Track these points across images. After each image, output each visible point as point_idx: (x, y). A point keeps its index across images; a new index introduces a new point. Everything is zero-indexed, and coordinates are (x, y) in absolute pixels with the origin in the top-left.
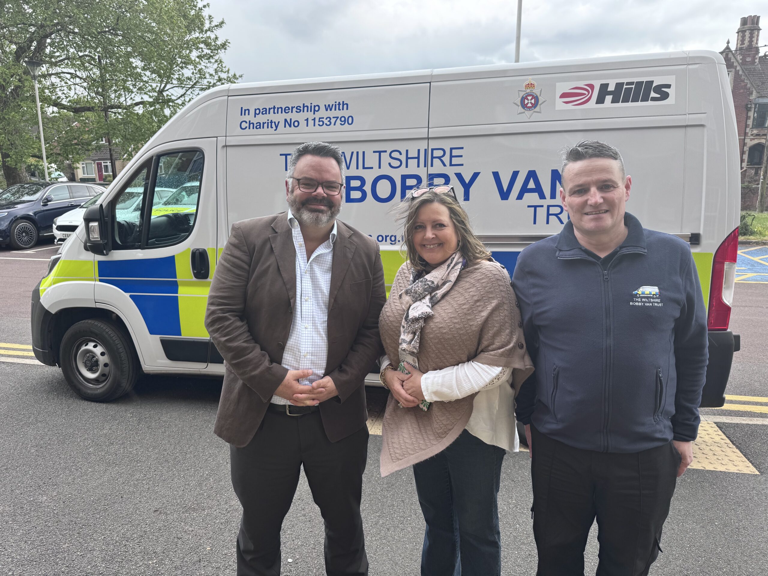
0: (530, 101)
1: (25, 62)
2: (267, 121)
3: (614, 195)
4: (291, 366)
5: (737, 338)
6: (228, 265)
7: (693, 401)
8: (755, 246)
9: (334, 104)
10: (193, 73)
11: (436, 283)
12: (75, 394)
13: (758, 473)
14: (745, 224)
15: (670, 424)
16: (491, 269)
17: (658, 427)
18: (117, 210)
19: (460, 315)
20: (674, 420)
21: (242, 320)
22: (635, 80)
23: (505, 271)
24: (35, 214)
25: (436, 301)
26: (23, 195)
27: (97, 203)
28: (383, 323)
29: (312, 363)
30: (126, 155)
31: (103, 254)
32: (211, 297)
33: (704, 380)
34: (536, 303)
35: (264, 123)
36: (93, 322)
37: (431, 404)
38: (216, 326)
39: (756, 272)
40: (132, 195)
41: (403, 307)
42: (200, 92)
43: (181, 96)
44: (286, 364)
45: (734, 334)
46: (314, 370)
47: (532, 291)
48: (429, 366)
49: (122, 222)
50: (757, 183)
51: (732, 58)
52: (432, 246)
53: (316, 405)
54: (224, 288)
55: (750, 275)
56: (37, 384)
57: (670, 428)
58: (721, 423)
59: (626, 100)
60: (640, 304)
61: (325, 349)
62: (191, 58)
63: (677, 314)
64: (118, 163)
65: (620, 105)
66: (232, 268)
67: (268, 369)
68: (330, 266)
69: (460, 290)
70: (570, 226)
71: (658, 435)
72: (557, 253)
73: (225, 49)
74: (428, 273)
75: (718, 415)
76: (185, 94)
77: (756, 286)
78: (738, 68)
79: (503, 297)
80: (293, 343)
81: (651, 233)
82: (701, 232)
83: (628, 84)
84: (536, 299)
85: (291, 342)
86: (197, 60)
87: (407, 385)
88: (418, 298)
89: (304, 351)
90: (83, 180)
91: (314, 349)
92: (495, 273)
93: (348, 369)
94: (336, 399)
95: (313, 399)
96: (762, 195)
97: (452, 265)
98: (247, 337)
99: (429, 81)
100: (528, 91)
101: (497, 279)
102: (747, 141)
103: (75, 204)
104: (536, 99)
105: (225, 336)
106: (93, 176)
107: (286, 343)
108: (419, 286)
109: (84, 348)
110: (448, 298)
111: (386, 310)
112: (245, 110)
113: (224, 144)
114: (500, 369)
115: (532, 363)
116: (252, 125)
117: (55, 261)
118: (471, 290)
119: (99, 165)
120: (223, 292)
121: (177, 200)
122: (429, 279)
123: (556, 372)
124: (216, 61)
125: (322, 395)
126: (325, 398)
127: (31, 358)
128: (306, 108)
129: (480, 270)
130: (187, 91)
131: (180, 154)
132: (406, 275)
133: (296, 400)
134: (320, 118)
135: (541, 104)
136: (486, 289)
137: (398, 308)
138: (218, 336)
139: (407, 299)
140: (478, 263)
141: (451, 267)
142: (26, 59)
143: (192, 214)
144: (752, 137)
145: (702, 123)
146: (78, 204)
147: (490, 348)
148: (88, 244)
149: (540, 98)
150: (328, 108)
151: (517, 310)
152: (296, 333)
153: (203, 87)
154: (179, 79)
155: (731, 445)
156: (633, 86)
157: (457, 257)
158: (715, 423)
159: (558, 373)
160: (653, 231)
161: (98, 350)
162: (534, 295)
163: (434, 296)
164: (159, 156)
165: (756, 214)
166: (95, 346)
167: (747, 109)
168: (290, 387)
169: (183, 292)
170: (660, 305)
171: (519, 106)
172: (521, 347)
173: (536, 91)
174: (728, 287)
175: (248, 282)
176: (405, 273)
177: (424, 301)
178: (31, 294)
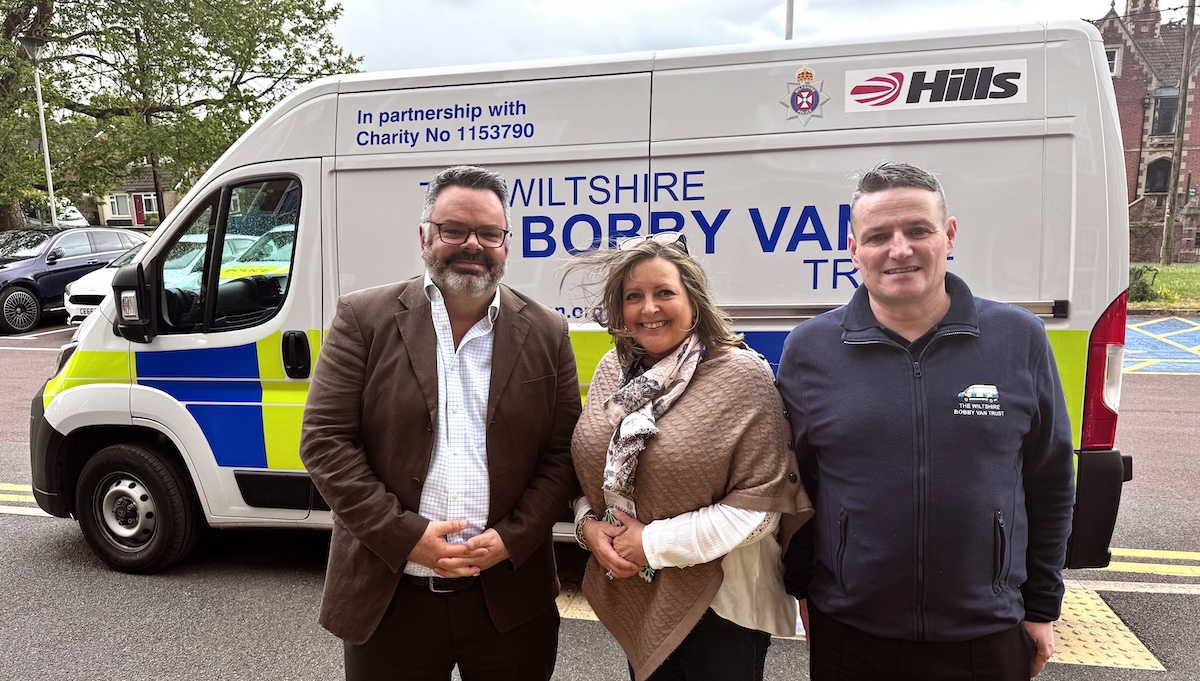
0: (805, 100)
1: (20, 39)
2: (399, 133)
3: (928, 244)
4: (433, 514)
5: (1128, 461)
6: (333, 362)
7: (1053, 560)
8: (1158, 318)
9: (504, 105)
10: (285, 56)
11: (660, 384)
12: (100, 561)
13: (1163, 669)
14: (1142, 283)
15: (1019, 595)
16: (745, 361)
17: (1000, 601)
18: (165, 271)
19: (700, 433)
20: (1025, 589)
21: (356, 445)
22: (966, 66)
23: (765, 363)
24: (36, 277)
25: (661, 412)
26: (17, 248)
27: (133, 261)
28: (578, 448)
29: (467, 508)
30: (179, 184)
31: (144, 342)
32: (308, 412)
33: (1069, 528)
34: (814, 412)
35: (394, 136)
36: (128, 448)
37: (657, 572)
38: (316, 457)
39: (1159, 358)
40: (188, 246)
41: (611, 421)
42: (297, 86)
43: (267, 92)
44: (425, 512)
45: (1123, 454)
46: (470, 519)
47: (807, 394)
48: (654, 513)
49: (174, 291)
50: (1161, 219)
51: (1120, 27)
52: (654, 326)
53: (475, 575)
54: (328, 397)
55: (1151, 362)
56: (40, 547)
57: (1019, 601)
58: (1107, 592)
59: (951, 97)
60: (969, 413)
61: (486, 486)
62: (282, 33)
63: (1026, 428)
64: (167, 197)
65: (944, 104)
66: (338, 366)
67: (398, 520)
68: (490, 358)
69: (699, 394)
70: (863, 294)
71: (1000, 614)
72: (843, 335)
73: (336, 18)
74: (647, 368)
75: (1102, 580)
76: (272, 87)
77: (1160, 379)
78: (1129, 43)
79: (764, 404)
80: (436, 479)
81: (987, 304)
82: (1070, 299)
83: (955, 72)
84: (812, 406)
85: (433, 476)
86: (292, 35)
87: (620, 543)
88: (634, 407)
89: (452, 491)
90: (112, 223)
91: (468, 487)
92: (751, 367)
93: (522, 516)
94: (505, 564)
95: (470, 566)
96: (1168, 238)
97: (685, 356)
98: (364, 472)
99: (650, 69)
100: (803, 83)
101: (753, 378)
102: (1145, 154)
103: (100, 262)
104: (815, 95)
105: (329, 472)
106: (128, 217)
107: (425, 478)
108: (634, 389)
109: (114, 488)
110: (680, 407)
111: (583, 427)
112: (365, 115)
113: (332, 168)
114: (763, 515)
115: (810, 504)
116: (375, 139)
117: (69, 353)
118: (715, 394)
119: (137, 199)
120: (325, 403)
121: (261, 254)
122: (650, 378)
123: (843, 518)
124: (322, 36)
125: (482, 559)
126: (488, 564)
127: (30, 505)
128: (459, 112)
129: (728, 363)
130: (276, 82)
131: (265, 184)
132: (612, 371)
133: (443, 568)
134: (482, 127)
135: (822, 104)
136: (739, 392)
137: (603, 424)
138: (320, 471)
139: (616, 409)
140: (724, 353)
141: (683, 360)
142: (21, 35)
143: (283, 277)
144: (1152, 149)
145: (1070, 132)
146: (103, 261)
147: (747, 483)
148: (119, 326)
149: (820, 94)
150: (495, 111)
151: (785, 423)
152: (439, 462)
153: (301, 77)
154: (263, 65)
155: (1122, 626)
156: (963, 76)
157: (692, 343)
158: (1098, 592)
159: (847, 519)
160: (989, 301)
161: (137, 492)
162: (810, 399)
163: (659, 404)
164: (231, 187)
165: (1159, 267)
166: (132, 486)
167: (1143, 105)
168: (432, 548)
169: (269, 399)
170: (1000, 413)
171: (788, 107)
172: (793, 480)
173: (815, 84)
174: (1113, 383)
175: (363, 388)
176: (609, 369)
177: (642, 411)
178: (29, 404)
